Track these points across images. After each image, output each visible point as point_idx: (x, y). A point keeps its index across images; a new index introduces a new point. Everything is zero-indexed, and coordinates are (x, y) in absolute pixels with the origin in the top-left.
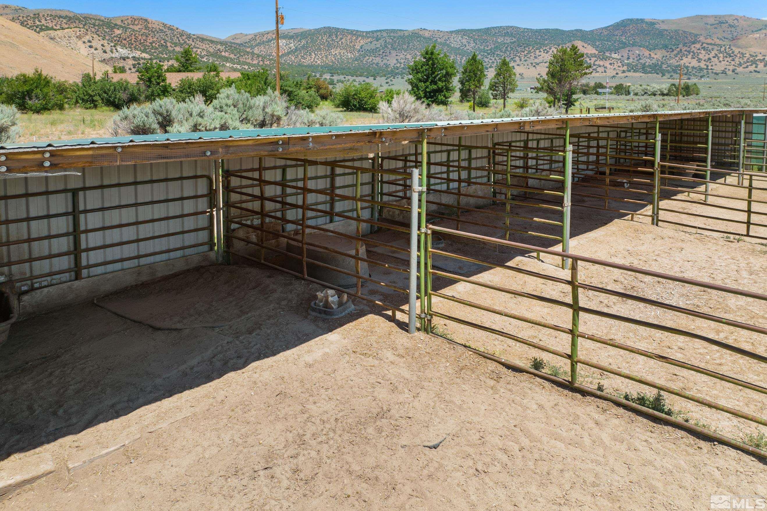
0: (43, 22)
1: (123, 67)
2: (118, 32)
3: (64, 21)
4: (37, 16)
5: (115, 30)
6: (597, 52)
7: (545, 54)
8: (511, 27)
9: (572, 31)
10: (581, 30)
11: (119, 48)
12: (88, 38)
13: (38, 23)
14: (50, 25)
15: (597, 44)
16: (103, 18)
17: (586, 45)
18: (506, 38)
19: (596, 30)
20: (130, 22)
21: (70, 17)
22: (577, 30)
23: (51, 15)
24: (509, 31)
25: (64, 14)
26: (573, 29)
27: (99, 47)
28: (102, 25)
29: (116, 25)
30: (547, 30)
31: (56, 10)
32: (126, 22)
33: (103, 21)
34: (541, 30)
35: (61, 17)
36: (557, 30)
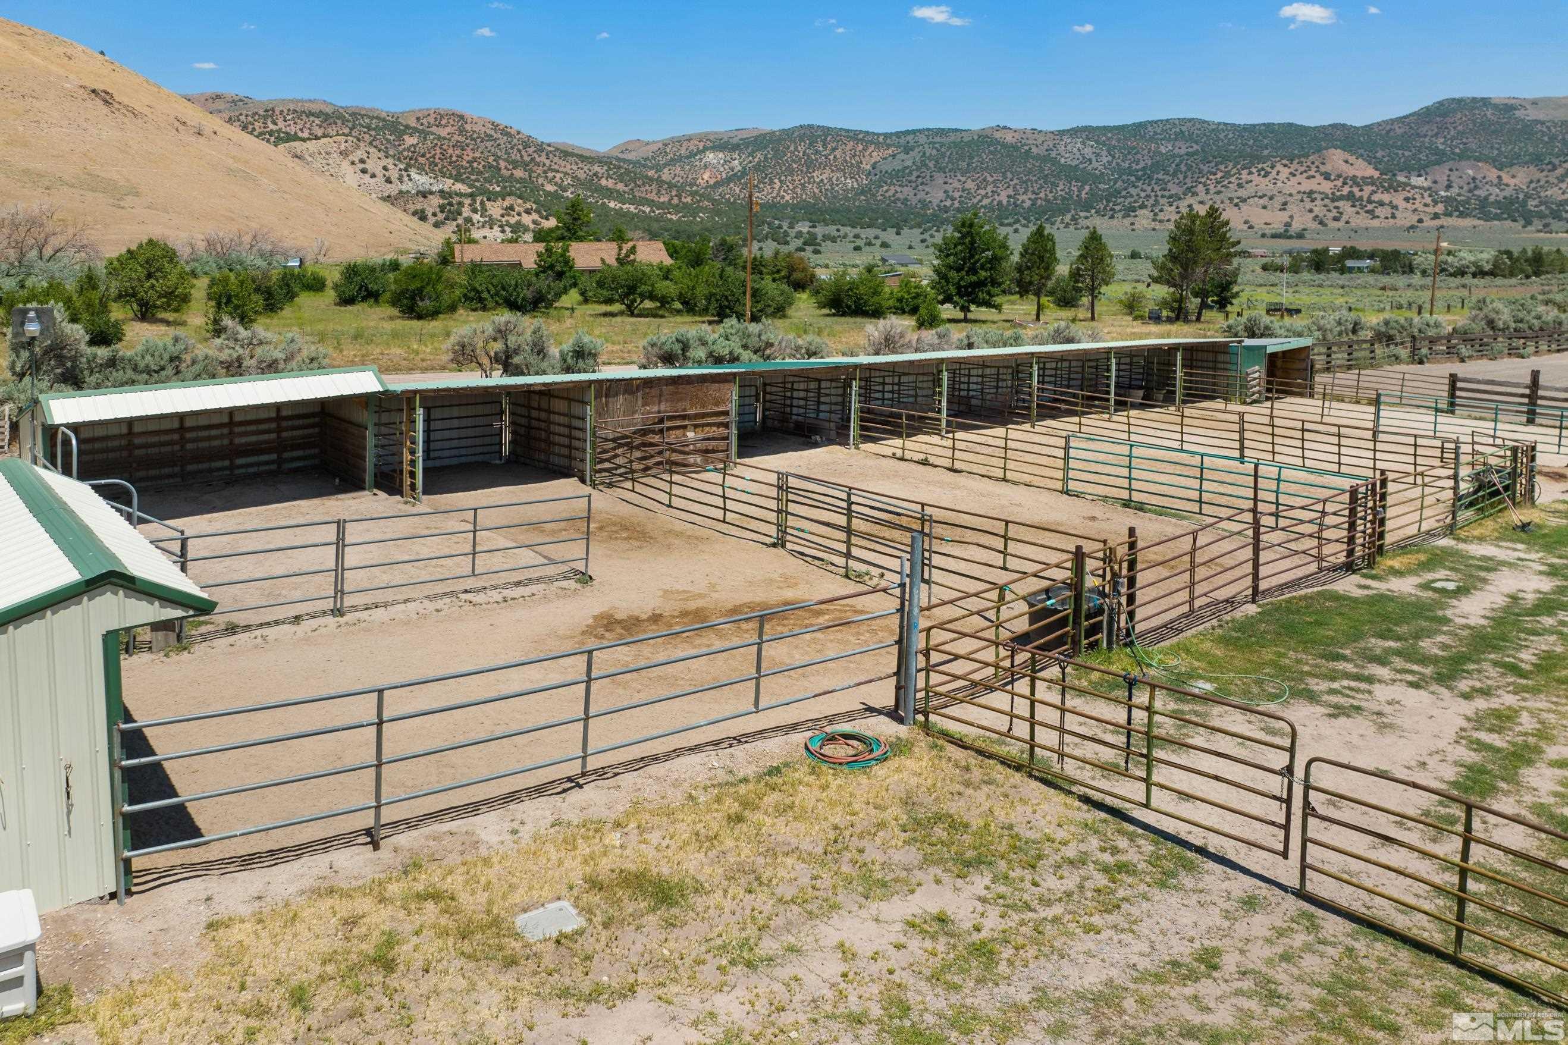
0: (281, 124)
1: (423, 211)
2: (410, 141)
3: (317, 121)
4: (270, 113)
5: (406, 137)
6: (1376, 174)
7: (1261, 179)
8: (1190, 120)
9: (1324, 127)
10: (1344, 125)
11: (413, 173)
12: (360, 154)
13: (271, 126)
14: (292, 130)
15: (1379, 155)
16: (384, 115)
17: (1352, 159)
18: (1177, 144)
19: (1379, 124)
20: (432, 121)
21: (327, 115)
22: (1334, 126)
23: (295, 111)
24: (1184, 129)
25: (315, 108)
26: (1326, 123)
27: (379, 171)
28: (384, 128)
29: (407, 127)
30: (1268, 125)
31: (302, 101)
32: (424, 121)
33: (384, 120)
34: (1254, 126)
35: (310, 114)
36: (1290, 125)
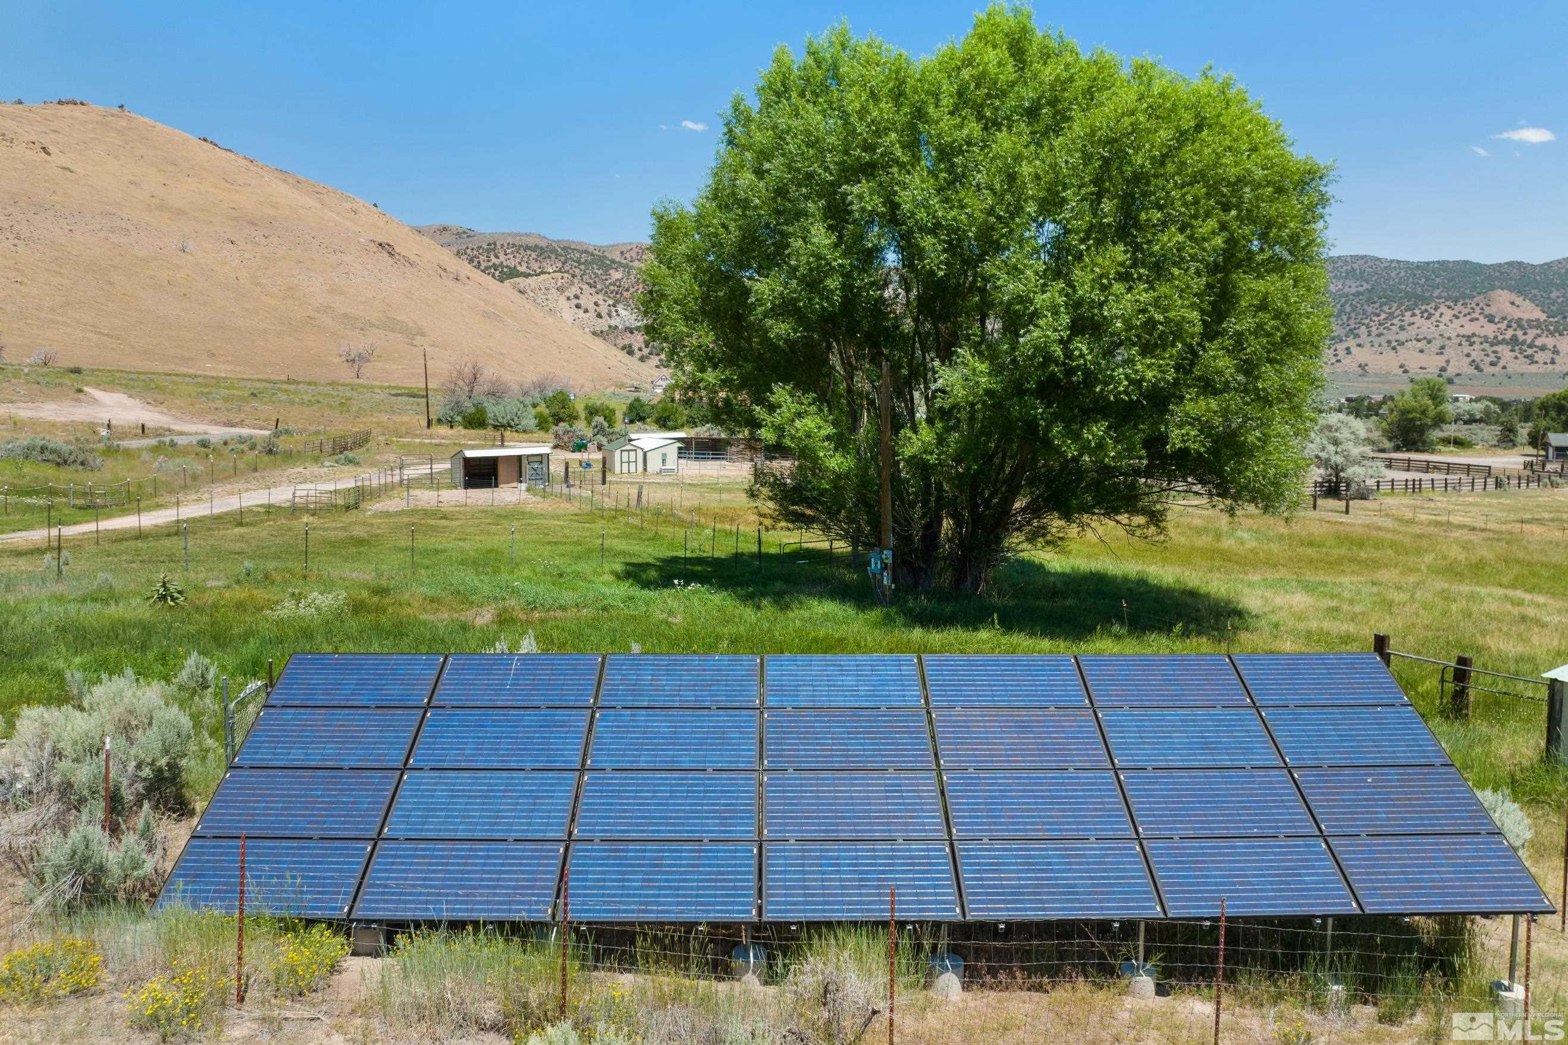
3: (534, 255)
4: (492, 247)
6: (1543, 317)
8: (1362, 257)
9: (1500, 265)
10: (1520, 264)
11: (620, 308)
12: (574, 290)
13: (494, 260)
14: (512, 263)
16: (591, 249)
17: (1520, 300)
18: (1348, 282)
19: (1559, 262)
20: (634, 255)
21: (542, 248)
22: (1510, 264)
23: (514, 245)
24: (1355, 266)
25: (531, 242)
26: (1502, 262)
27: (591, 307)
28: (592, 262)
29: (613, 261)
30: (1442, 263)
31: (519, 235)
32: (628, 256)
33: (592, 254)
34: (1428, 263)
35: (527, 248)
36: (1466, 262)
